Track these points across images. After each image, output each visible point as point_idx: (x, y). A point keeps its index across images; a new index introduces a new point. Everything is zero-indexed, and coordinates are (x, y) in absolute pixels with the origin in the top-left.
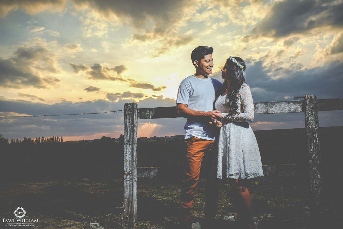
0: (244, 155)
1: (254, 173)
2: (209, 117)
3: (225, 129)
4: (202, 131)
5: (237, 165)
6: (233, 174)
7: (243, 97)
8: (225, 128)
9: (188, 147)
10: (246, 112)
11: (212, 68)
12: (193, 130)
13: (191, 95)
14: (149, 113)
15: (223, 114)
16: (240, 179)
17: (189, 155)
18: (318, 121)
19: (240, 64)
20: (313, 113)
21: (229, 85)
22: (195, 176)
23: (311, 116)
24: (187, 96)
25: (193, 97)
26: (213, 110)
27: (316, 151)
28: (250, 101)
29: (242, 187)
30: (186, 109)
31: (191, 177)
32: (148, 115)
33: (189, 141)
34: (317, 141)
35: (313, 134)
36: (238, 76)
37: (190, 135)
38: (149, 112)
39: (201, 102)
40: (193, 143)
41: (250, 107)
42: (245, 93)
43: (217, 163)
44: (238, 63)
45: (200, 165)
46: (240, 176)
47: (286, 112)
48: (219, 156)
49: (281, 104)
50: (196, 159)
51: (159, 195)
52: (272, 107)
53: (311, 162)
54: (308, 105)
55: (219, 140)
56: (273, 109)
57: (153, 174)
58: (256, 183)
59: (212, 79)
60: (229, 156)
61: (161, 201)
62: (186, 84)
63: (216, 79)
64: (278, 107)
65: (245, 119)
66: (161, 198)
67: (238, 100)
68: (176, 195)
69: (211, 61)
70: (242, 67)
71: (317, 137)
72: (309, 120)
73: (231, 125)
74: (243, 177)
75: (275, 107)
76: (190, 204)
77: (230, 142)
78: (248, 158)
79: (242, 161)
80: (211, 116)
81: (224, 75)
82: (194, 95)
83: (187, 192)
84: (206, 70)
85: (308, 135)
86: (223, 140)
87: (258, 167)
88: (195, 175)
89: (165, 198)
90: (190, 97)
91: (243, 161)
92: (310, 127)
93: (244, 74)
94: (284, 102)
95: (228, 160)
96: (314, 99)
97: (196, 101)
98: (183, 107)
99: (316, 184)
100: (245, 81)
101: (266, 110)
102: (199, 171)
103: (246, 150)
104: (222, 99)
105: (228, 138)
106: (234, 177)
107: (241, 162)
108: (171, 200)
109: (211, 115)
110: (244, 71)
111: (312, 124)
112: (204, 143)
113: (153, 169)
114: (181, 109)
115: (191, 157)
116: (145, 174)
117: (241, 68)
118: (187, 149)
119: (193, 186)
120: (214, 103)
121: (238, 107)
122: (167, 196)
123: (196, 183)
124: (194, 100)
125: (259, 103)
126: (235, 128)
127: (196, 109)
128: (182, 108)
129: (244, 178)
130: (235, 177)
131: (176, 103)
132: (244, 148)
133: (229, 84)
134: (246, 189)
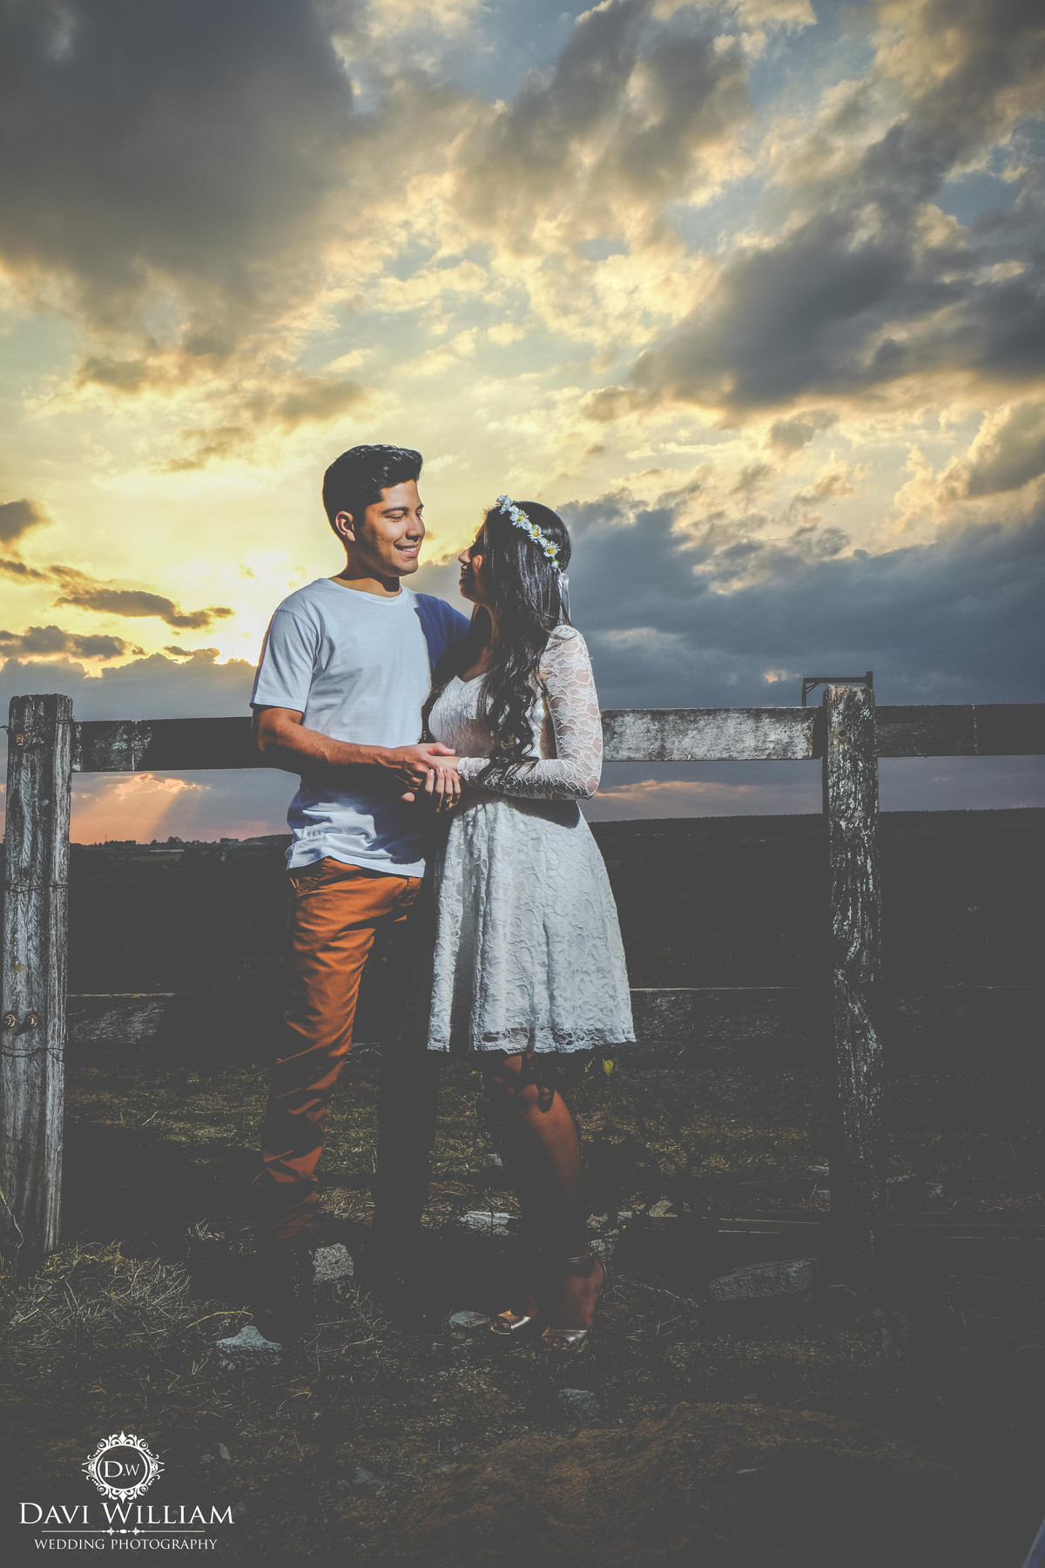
0: (551, 947)
1: (592, 1028)
2: (403, 770)
3: (470, 830)
4: (367, 835)
5: (517, 992)
6: (498, 1033)
7: (555, 688)
8: (474, 826)
9: (303, 905)
10: (566, 756)
11: (418, 547)
12: (327, 830)
13: (320, 669)
14: (124, 746)
15: (463, 760)
16: (529, 1056)
17: (305, 942)
18: (877, 798)
19: (545, 536)
20: (855, 765)
21: (495, 631)
22: (334, 1037)
23: (849, 778)
24: (300, 669)
25: (331, 677)
26: (421, 741)
27: (862, 932)
28: (585, 708)
29: (539, 1088)
30: (295, 731)
31: (313, 1042)
32: (120, 751)
33: (309, 878)
34: (868, 888)
35: (854, 856)
36: (534, 591)
37: (312, 851)
38: (125, 740)
39: (366, 700)
40: (326, 889)
41: (583, 732)
42: (562, 671)
43: (428, 979)
44: (535, 532)
45: (356, 987)
46: (532, 1039)
47: (746, 755)
48: (440, 951)
49: (725, 719)
50: (339, 962)
51: (178, 1119)
52: (684, 733)
53: (840, 977)
54: (838, 730)
55: (442, 876)
56: (687, 742)
57: (138, 1027)
58: (608, 1066)
59: (419, 598)
60: (484, 952)
61: (184, 1143)
62: (301, 616)
63: (440, 597)
64: (710, 732)
65: (561, 787)
66: (184, 1132)
67: (533, 705)
68: (255, 1115)
69: (413, 515)
70: (552, 549)
71: (870, 870)
72: (838, 793)
73: (500, 812)
74: (544, 1043)
75: (695, 732)
76: (307, 1164)
77: (493, 887)
78: (569, 963)
79: (540, 975)
80: (410, 766)
81: (470, 583)
82: (334, 667)
83: (296, 1112)
84: (389, 557)
85: (834, 863)
86: (462, 880)
87: (611, 1003)
88: (331, 1034)
89: (205, 1133)
90: (315, 677)
91: (548, 972)
92: (843, 824)
93: (563, 581)
94: (736, 711)
95: (479, 967)
96: (864, 703)
97: (343, 695)
98: (282, 723)
99: (858, 1071)
100: (565, 614)
101: (658, 744)
102: (352, 1016)
103: (560, 926)
104: (463, 695)
105: (485, 871)
106: (504, 1044)
107: (534, 980)
108: (232, 1139)
109: (409, 764)
110: (563, 567)
111: (850, 812)
112: (374, 889)
113: (141, 1005)
114: (273, 734)
115: (313, 951)
116: (104, 1027)
117: (547, 554)
118: (299, 915)
119: (321, 1085)
120: (426, 711)
121: (531, 734)
122: (215, 1119)
123: (337, 1069)
124: (336, 692)
125: (627, 713)
126: (514, 826)
127: (340, 735)
128: (278, 729)
129: (547, 1051)
130: (510, 1046)
131: (253, 705)
132: (552, 916)
133: (494, 624)
134: (557, 1098)
